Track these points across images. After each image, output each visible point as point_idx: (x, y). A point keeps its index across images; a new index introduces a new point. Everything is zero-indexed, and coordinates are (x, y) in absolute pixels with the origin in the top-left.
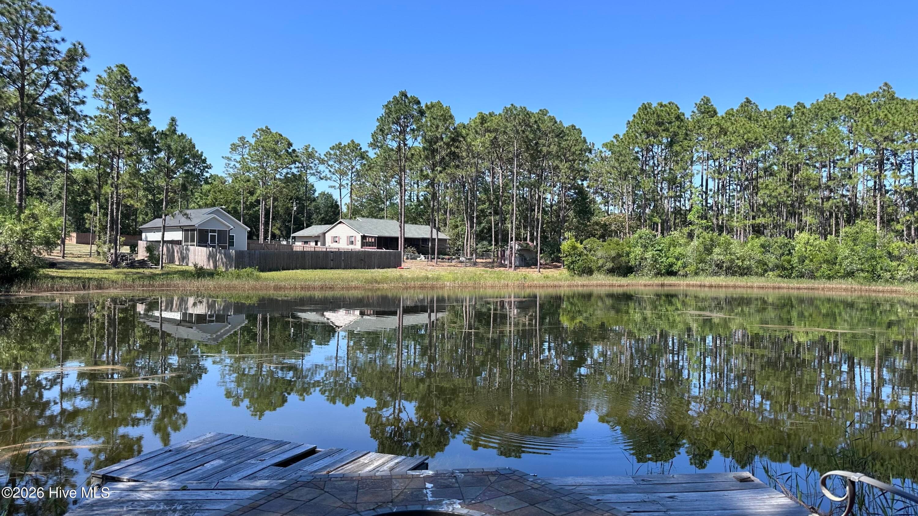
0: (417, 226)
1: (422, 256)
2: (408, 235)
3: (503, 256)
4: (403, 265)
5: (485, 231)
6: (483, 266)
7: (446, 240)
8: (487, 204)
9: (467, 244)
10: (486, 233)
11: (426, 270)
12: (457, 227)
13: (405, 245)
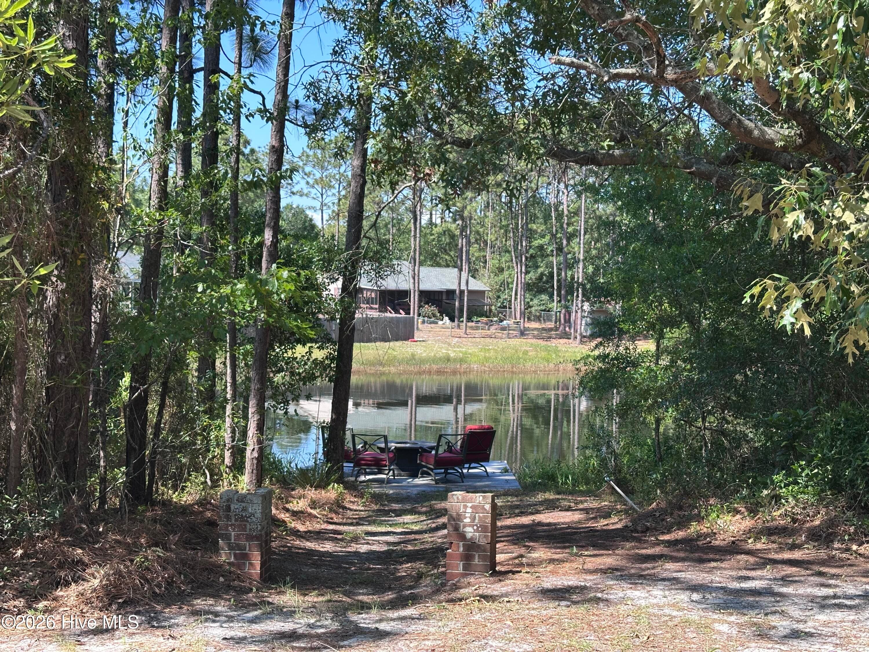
0: (438, 269)
1: (446, 319)
2: (425, 286)
3: (568, 321)
4: (417, 335)
5: (545, 278)
6: (535, 337)
7: (484, 292)
8: (548, 237)
9: (516, 299)
10: (547, 282)
11: (449, 344)
12: (501, 270)
13: (420, 301)
